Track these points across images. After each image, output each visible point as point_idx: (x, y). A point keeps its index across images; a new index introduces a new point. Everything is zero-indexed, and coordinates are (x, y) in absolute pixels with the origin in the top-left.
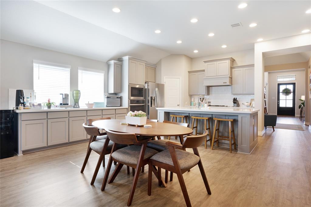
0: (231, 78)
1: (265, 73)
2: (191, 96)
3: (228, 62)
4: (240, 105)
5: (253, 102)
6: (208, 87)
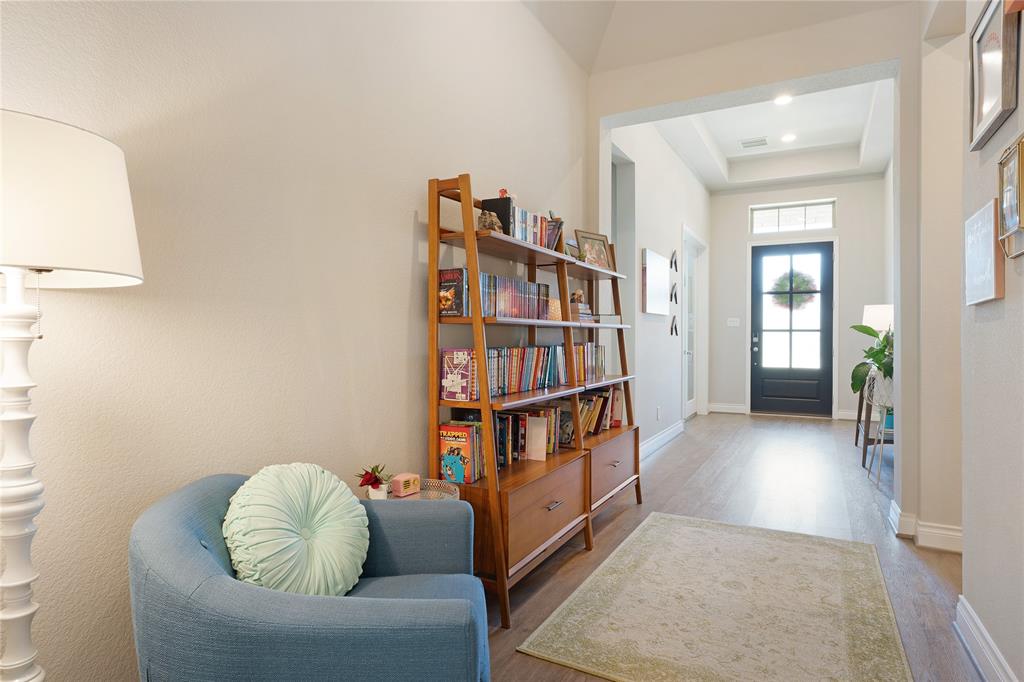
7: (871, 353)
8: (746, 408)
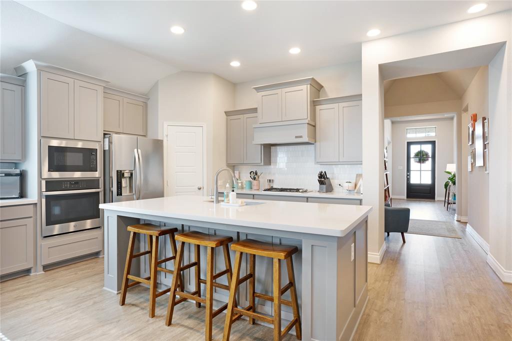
0: (313, 126)
1: (385, 121)
2: (233, 167)
3: (305, 89)
4: (334, 188)
5: (360, 183)
6: (268, 149)
7: (449, 179)
8: (405, 197)
